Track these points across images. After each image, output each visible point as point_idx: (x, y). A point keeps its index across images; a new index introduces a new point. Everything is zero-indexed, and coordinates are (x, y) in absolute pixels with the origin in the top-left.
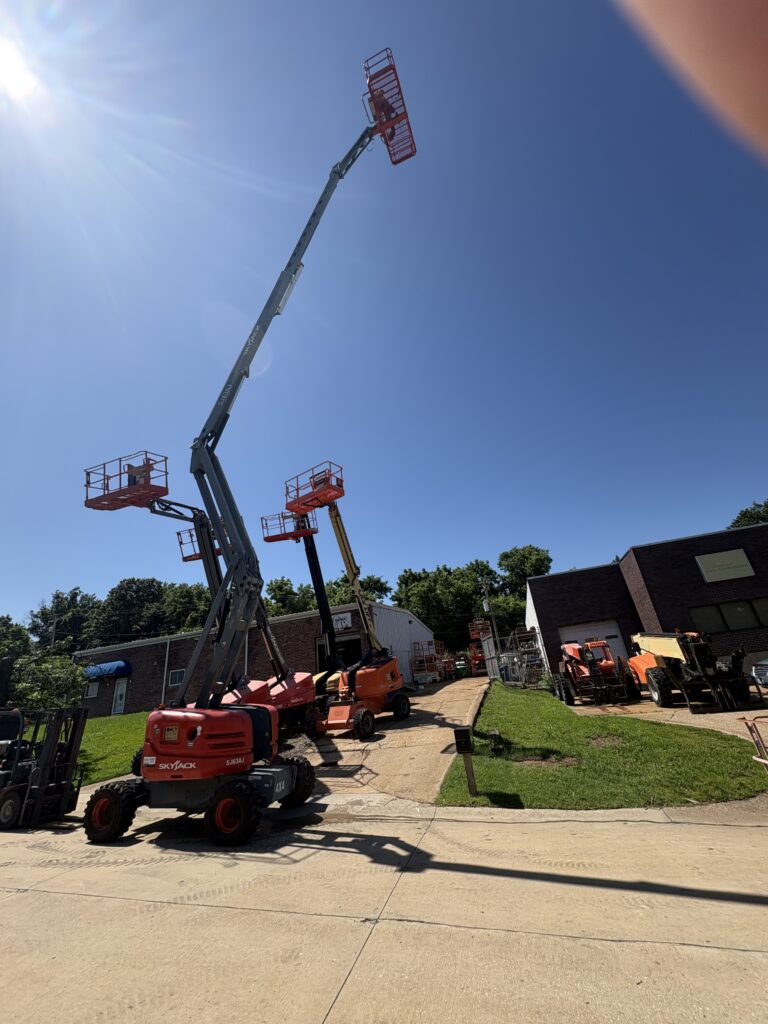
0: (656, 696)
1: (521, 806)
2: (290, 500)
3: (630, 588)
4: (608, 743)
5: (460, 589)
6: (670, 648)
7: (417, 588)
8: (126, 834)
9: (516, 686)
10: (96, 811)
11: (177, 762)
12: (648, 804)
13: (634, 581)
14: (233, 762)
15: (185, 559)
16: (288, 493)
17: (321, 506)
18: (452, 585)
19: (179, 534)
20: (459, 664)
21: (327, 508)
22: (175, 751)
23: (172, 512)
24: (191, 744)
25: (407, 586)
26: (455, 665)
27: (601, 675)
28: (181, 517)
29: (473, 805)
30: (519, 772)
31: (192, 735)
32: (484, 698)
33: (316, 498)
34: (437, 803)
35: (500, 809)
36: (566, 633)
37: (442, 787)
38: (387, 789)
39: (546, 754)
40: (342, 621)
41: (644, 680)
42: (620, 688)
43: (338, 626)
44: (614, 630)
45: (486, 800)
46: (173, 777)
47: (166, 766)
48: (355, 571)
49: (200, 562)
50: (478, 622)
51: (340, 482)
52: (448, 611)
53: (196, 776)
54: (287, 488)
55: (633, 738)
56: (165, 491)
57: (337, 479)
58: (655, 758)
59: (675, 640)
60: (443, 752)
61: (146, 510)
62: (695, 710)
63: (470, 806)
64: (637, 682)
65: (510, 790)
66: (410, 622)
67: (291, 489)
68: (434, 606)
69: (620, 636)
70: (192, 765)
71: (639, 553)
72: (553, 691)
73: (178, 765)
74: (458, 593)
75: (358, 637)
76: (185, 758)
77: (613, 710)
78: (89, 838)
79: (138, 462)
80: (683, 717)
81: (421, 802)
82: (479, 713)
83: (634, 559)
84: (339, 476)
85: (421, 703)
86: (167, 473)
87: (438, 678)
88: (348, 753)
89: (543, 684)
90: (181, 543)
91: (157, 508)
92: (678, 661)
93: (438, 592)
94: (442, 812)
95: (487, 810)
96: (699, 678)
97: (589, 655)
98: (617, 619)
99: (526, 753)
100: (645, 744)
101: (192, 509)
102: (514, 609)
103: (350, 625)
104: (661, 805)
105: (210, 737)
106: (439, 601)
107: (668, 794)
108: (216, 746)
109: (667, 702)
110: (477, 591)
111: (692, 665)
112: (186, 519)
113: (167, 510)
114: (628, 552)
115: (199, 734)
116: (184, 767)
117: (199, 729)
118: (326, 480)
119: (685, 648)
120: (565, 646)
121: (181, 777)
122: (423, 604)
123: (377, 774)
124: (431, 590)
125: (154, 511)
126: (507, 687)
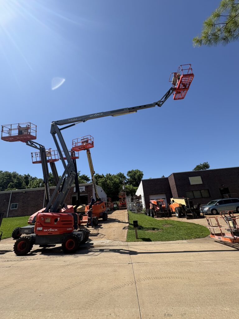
0: (177, 215)
1: (151, 241)
2: (74, 146)
3: (170, 185)
4: (168, 226)
5: (115, 181)
6: (182, 202)
7: (101, 180)
8: (29, 253)
9: (134, 212)
10: (18, 245)
11: (50, 229)
12: (182, 239)
13: (172, 183)
14: (69, 229)
15: (34, 163)
16: (73, 144)
17: (85, 150)
18: (113, 180)
19: (32, 153)
20: (115, 206)
21: (86, 150)
22: (50, 226)
23: (33, 145)
24: (55, 223)
25: (96, 179)
26: (114, 206)
27: (162, 209)
28: (36, 147)
29: (138, 241)
30: (148, 233)
31: (56, 220)
32: (128, 215)
33: (84, 147)
34: (127, 241)
35: (146, 242)
36: (151, 197)
37: (127, 237)
38: (110, 239)
39: (154, 229)
40: (82, 189)
41: (174, 211)
42: (167, 213)
43: (80, 190)
44: (165, 197)
45: (141, 240)
46: (49, 234)
47: (46, 230)
48: (93, 173)
49: (41, 164)
50: (121, 193)
51: (93, 142)
52: (111, 188)
53: (58, 233)
54: (73, 142)
55: (174, 225)
56: (35, 138)
57: (92, 142)
58: (181, 229)
59: (184, 200)
60: (124, 229)
61: (25, 144)
62: (188, 219)
63: (137, 241)
64: (171, 211)
65: (147, 237)
66: (101, 191)
67: (74, 143)
68: (106, 187)
69: (166, 198)
70: (56, 230)
71: (175, 175)
72: (146, 214)
73: (51, 230)
74: (115, 183)
75: (87, 195)
76: (53, 228)
77: (166, 219)
78: (16, 254)
79: (24, 126)
80: (185, 220)
81: (122, 241)
82: (129, 219)
83: (173, 176)
84: (92, 140)
85: (109, 216)
86: (36, 132)
87: (110, 210)
88: (92, 230)
89: (143, 212)
90: (32, 157)
91: (29, 143)
92: (184, 205)
93: (108, 182)
94: (129, 243)
95: (142, 242)
96: (189, 210)
97: (160, 203)
98: (166, 194)
99: (148, 229)
100: (178, 226)
101: (40, 145)
102: (132, 189)
103: (84, 190)
104: (186, 240)
105: (62, 221)
106: (108, 185)
107: (187, 237)
108: (64, 224)
109: (180, 216)
110: (121, 183)
111: (188, 207)
112: (38, 148)
113: (32, 145)
114: (171, 174)
115: (58, 220)
116: (53, 230)
117: (59, 219)
118: (87, 141)
119: (186, 202)
120: (151, 201)
121: (52, 233)
122: (103, 185)
123: (105, 235)
124: (106, 181)
125: (28, 144)
126: (133, 212)
